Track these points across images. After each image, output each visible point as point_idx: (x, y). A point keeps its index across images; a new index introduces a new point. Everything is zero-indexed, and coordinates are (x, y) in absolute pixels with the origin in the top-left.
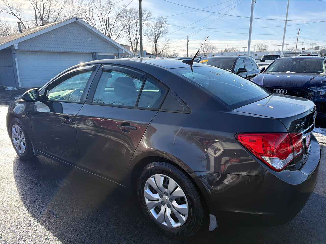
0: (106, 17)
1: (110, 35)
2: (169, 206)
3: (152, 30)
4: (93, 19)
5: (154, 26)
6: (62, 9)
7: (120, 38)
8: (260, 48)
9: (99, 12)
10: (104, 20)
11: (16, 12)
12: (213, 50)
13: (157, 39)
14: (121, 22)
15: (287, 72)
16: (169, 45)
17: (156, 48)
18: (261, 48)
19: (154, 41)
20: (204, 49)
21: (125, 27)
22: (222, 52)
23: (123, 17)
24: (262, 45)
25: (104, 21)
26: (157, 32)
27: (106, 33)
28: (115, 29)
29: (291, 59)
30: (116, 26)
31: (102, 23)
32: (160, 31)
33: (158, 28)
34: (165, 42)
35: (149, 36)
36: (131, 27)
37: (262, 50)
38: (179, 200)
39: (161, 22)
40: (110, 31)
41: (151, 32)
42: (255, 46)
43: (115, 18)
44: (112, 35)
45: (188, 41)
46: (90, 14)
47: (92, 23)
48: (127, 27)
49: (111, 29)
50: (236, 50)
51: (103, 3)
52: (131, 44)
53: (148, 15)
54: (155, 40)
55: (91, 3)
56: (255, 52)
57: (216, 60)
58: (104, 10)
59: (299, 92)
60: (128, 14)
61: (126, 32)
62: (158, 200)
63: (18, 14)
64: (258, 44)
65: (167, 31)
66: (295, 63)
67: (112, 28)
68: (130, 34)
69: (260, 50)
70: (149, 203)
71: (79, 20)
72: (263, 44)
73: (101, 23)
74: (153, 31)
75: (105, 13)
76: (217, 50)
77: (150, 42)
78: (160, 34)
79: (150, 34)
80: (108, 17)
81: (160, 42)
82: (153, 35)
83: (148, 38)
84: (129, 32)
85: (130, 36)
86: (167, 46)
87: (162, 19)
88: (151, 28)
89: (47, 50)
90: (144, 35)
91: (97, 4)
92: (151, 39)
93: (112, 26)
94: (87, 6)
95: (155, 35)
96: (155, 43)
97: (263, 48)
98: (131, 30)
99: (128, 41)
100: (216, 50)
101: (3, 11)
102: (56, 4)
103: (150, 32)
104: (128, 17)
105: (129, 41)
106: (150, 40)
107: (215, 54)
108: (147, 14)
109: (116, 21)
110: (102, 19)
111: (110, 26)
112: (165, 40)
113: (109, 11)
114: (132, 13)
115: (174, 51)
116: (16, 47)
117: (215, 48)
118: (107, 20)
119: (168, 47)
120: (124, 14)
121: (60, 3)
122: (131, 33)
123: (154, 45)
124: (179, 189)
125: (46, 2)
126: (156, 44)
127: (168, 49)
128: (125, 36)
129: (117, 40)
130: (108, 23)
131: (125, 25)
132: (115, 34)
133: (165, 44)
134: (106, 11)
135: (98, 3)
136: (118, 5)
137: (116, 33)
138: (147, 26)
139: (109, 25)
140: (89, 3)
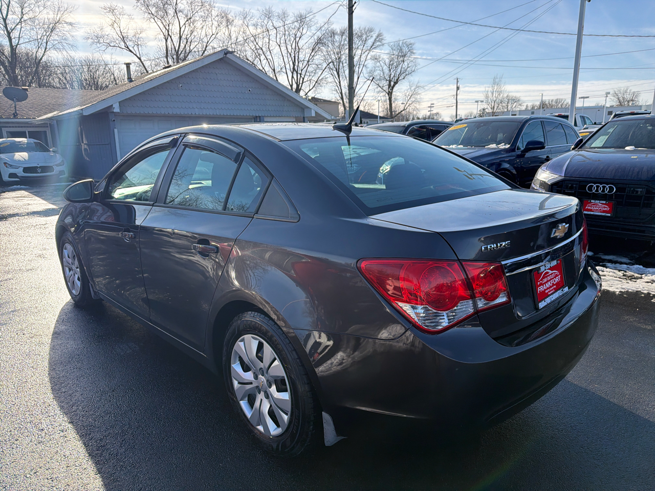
0: (294, 46)
1: (301, 82)
2: (267, 396)
3: (384, 68)
4: (269, 52)
5: (387, 61)
6: (214, 36)
7: (320, 88)
8: (621, 99)
9: (280, 39)
10: (290, 52)
11: (133, 46)
12: (514, 106)
13: (394, 86)
14: (322, 54)
15: (627, 148)
16: (418, 97)
17: (391, 105)
18: (624, 98)
19: (387, 91)
20: (493, 103)
21: (331, 65)
22: (533, 108)
23: (328, 46)
24: (626, 92)
25: (290, 55)
26: (394, 72)
27: (293, 77)
28: (310, 69)
29: (644, 119)
30: (312, 63)
31: (286, 59)
32: (399, 71)
33: (395, 64)
34: (409, 90)
35: (377, 81)
36: (343, 64)
37: (626, 103)
38: (279, 382)
39: (402, 52)
40: (301, 74)
41: (382, 73)
42: (608, 93)
43: (311, 48)
44: (304, 80)
45: (458, 88)
46: (264, 42)
47: (267, 59)
48: (335, 64)
49: (302, 70)
50: (565, 103)
51: (289, 19)
52: (342, 98)
53: (375, 39)
54: (389, 87)
55: (266, 22)
56: (607, 108)
57: (482, 124)
58: (291, 33)
59: (641, 190)
60: (337, 39)
61: (331, 74)
62: (251, 383)
63: (136, 48)
64: (616, 90)
65: (413, 69)
66: (649, 128)
67: (306, 68)
68: (341, 79)
69: (620, 102)
70: (239, 389)
71: (228, 56)
72: (629, 90)
73: (283, 59)
74: (387, 71)
75: (293, 39)
76: (523, 104)
77: (378, 92)
78: (400, 74)
79: (378, 77)
80: (297, 47)
81: (400, 91)
82: (386, 78)
83: (375, 84)
84: (338, 74)
85: (340, 82)
86: (414, 99)
87: (405, 45)
88: (382, 64)
89: (171, 113)
90: (368, 80)
91: (277, 23)
92: (381, 85)
93: (305, 64)
94: (259, 27)
95: (389, 79)
96: (388, 94)
97: (628, 97)
98: (342, 70)
99: (335, 92)
100: (520, 105)
101: (112, 45)
102: (203, 27)
103: (379, 71)
104: (337, 44)
105: (339, 92)
106: (379, 88)
107: (518, 112)
108: (374, 37)
109: (312, 54)
110: (286, 51)
111: (300, 65)
112: (409, 87)
113: (299, 34)
114: (344, 37)
115: (429, 109)
116: (117, 109)
117: (519, 100)
118: (296, 52)
119: (415, 101)
120: (330, 39)
121: (209, 25)
122: (342, 75)
123: (388, 98)
124: (277, 363)
125: (185, 24)
126: (391, 95)
127: (415, 105)
128: (331, 82)
129: (315, 91)
130: (297, 58)
131: (330, 61)
132: (310, 80)
133: (409, 95)
134: (294, 36)
135: (279, 20)
136: (317, 22)
137: (311, 77)
138: (373, 61)
139: (298, 63)
140: (262, 21)
